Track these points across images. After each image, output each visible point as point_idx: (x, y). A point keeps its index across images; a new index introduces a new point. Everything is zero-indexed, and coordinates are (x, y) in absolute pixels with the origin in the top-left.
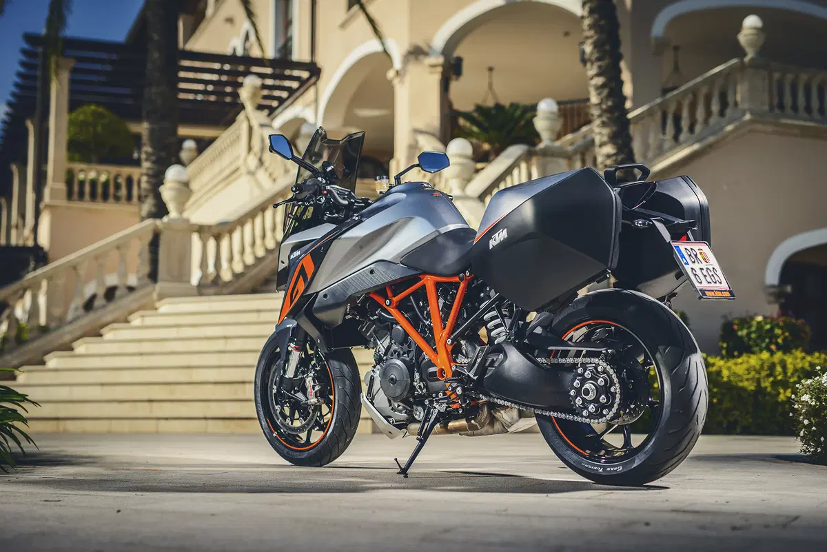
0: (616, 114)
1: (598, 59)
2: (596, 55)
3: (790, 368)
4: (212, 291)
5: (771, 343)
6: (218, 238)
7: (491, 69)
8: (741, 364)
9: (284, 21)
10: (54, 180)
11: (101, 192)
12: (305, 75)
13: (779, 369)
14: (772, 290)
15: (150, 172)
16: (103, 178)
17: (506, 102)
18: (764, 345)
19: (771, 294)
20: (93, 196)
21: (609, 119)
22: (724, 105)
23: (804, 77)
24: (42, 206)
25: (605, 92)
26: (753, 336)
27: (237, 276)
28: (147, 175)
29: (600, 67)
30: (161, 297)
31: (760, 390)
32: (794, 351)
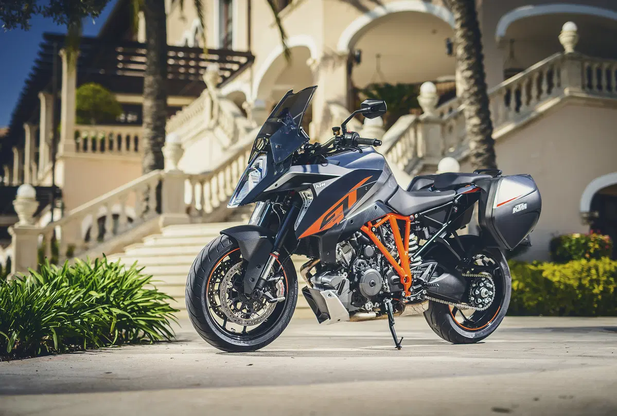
0: (480, 96)
1: (468, 59)
2: (465, 56)
3: (601, 271)
4: (199, 220)
5: (586, 252)
6: (202, 183)
7: (378, 56)
8: (568, 268)
9: (226, 20)
10: (67, 137)
11: (100, 146)
12: (243, 60)
13: (593, 271)
14: (585, 215)
15: (150, 136)
16: (100, 136)
17: (394, 82)
18: (580, 254)
19: (584, 218)
20: (94, 148)
21: (476, 100)
22: (550, 85)
23: (606, 65)
24: (57, 156)
25: (472, 81)
26: (573, 248)
27: (215, 209)
28: (147, 138)
29: (469, 64)
30: (166, 225)
31: (581, 286)
32: (603, 258)
